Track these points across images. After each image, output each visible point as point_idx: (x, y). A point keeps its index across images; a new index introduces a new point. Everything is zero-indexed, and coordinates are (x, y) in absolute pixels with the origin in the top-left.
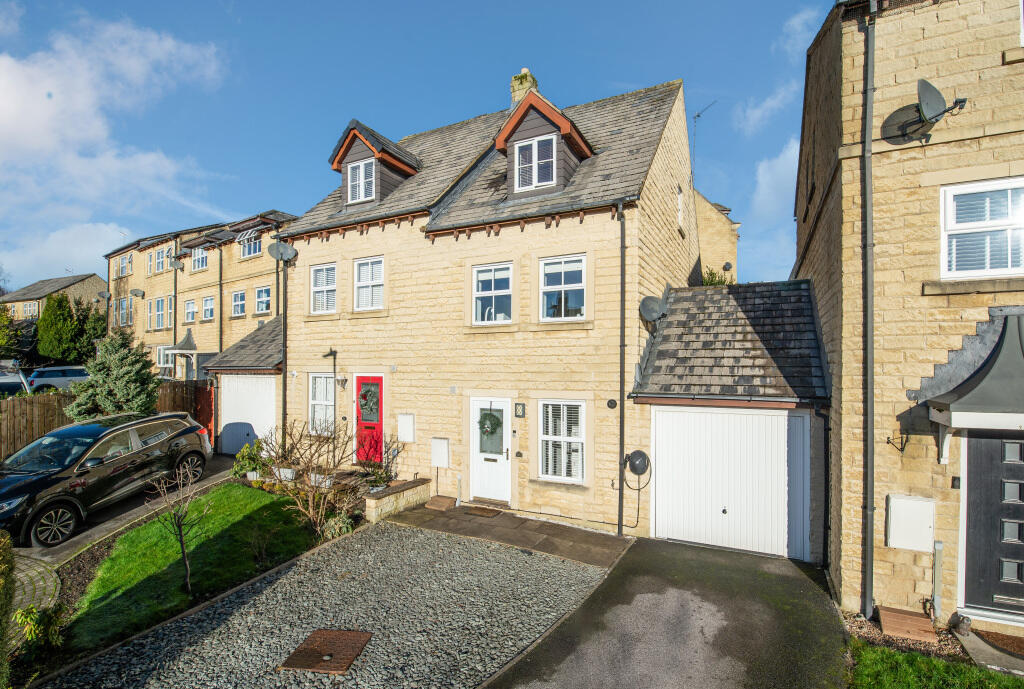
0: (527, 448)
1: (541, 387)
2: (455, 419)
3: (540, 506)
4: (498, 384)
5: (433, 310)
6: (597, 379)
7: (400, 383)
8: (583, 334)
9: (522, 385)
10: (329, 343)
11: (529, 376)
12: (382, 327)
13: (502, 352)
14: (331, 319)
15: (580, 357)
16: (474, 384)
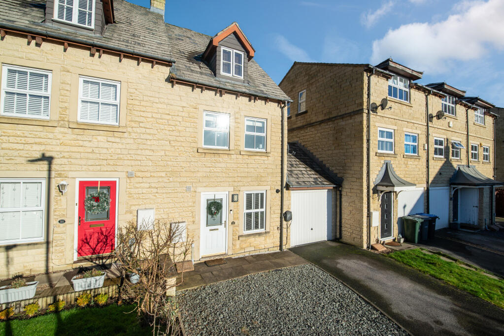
0: (238, 218)
1: (246, 185)
2: (190, 208)
3: (244, 249)
4: (222, 184)
5: (171, 133)
6: (271, 180)
7: (137, 185)
8: (266, 158)
9: (236, 184)
10: (42, 148)
11: (239, 179)
12: (118, 140)
13: (223, 165)
14: (43, 124)
15: (265, 169)
16: (204, 184)
